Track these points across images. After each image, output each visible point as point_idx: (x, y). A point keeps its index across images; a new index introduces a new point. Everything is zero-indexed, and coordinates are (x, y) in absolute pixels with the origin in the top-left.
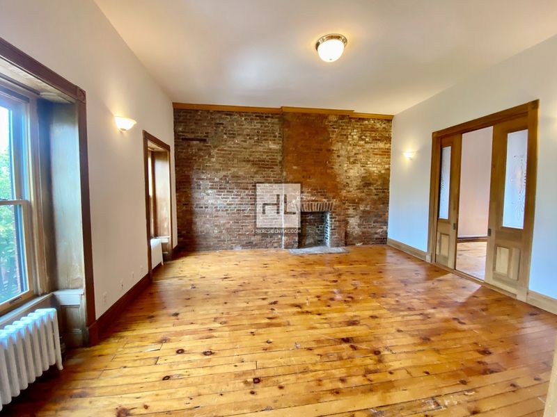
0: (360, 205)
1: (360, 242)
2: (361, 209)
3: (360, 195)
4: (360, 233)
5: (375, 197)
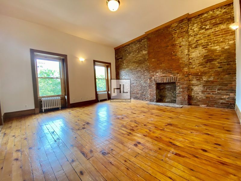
0: (203, 77)
1: (204, 104)
2: (205, 79)
3: (202, 70)
4: (204, 98)
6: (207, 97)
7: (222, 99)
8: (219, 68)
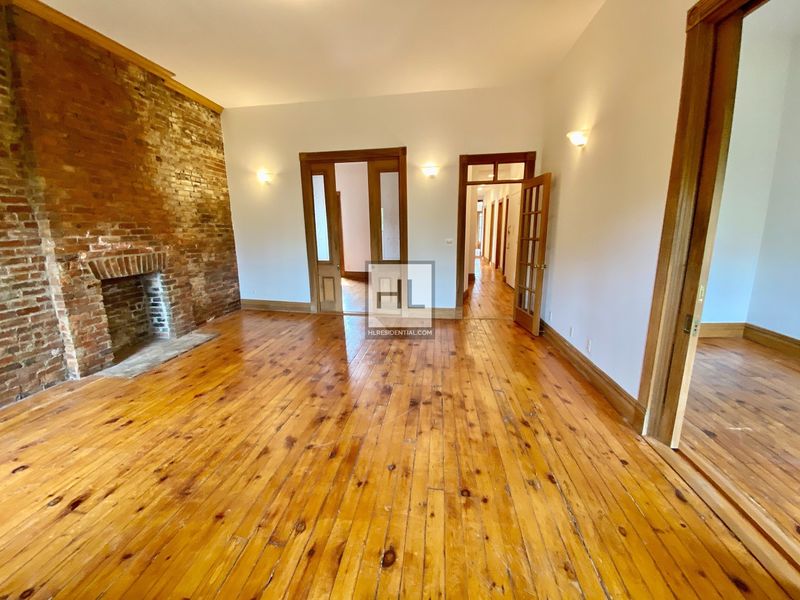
0: (203, 255)
1: (211, 316)
2: (205, 260)
3: (200, 236)
4: (210, 301)
5: (219, 239)
6: (213, 299)
7: (228, 296)
8: (219, 235)
